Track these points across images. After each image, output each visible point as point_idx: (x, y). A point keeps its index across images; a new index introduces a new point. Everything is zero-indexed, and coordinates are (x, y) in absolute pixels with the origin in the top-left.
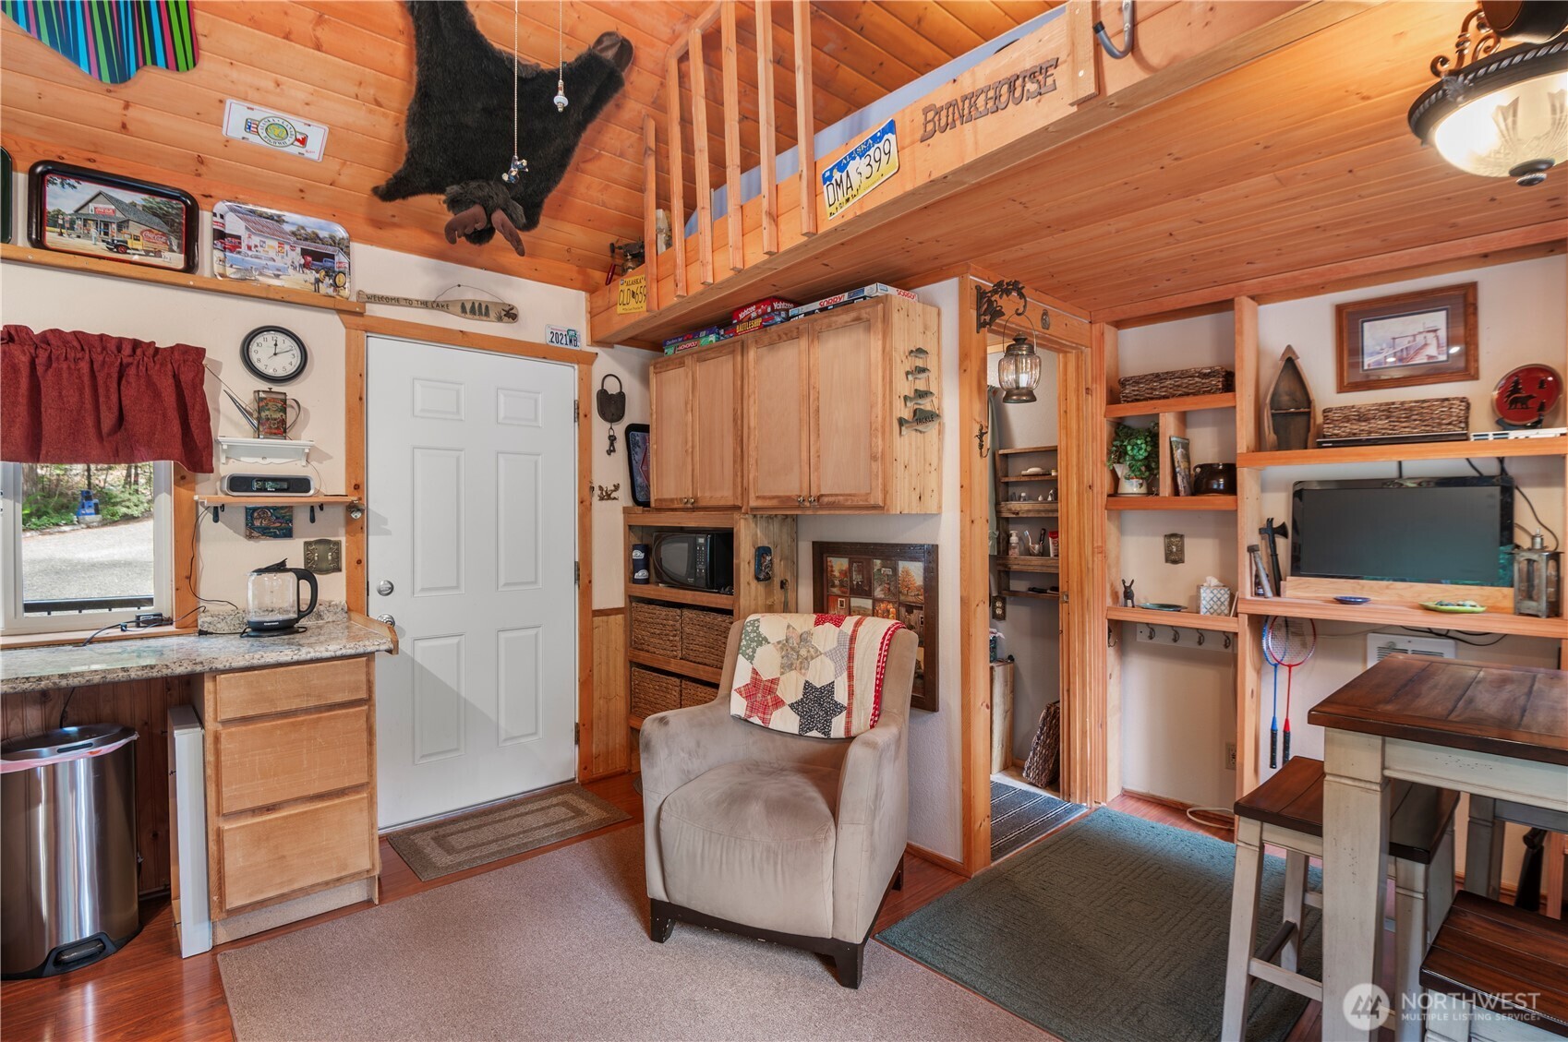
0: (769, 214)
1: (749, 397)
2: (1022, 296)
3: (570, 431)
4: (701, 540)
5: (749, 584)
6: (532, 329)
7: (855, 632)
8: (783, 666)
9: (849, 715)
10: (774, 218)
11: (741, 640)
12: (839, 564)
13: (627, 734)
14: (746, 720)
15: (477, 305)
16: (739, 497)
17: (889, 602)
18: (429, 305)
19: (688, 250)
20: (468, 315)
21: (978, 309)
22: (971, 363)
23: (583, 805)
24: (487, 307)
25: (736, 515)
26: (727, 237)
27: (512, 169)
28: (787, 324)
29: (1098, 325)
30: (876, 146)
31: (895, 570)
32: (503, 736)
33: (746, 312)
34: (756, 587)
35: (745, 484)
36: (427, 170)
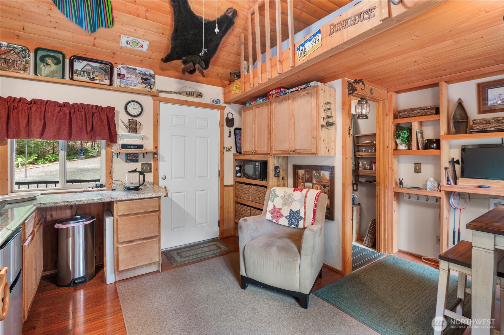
0: (280, 61)
1: (273, 119)
2: (363, 84)
3: (217, 130)
4: (257, 164)
5: (272, 178)
6: (206, 99)
7: (306, 194)
8: (283, 204)
9: (305, 220)
10: (281, 62)
11: (270, 196)
12: (301, 172)
13: (234, 224)
14: (271, 221)
15: (190, 93)
16: (269, 151)
17: (318, 184)
18: (177, 93)
19: (254, 73)
20: (188, 96)
21: (348, 88)
22: (347, 107)
23: (221, 246)
24: (193, 93)
25: (268, 156)
26: (266, 69)
27: (202, 52)
28: (285, 96)
29: (390, 93)
30: (314, 38)
31: (320, 174)
32: (197, 223)
33: (272, 92)
34: (275, 179)
35: (271, 146)
36: (177, 53)
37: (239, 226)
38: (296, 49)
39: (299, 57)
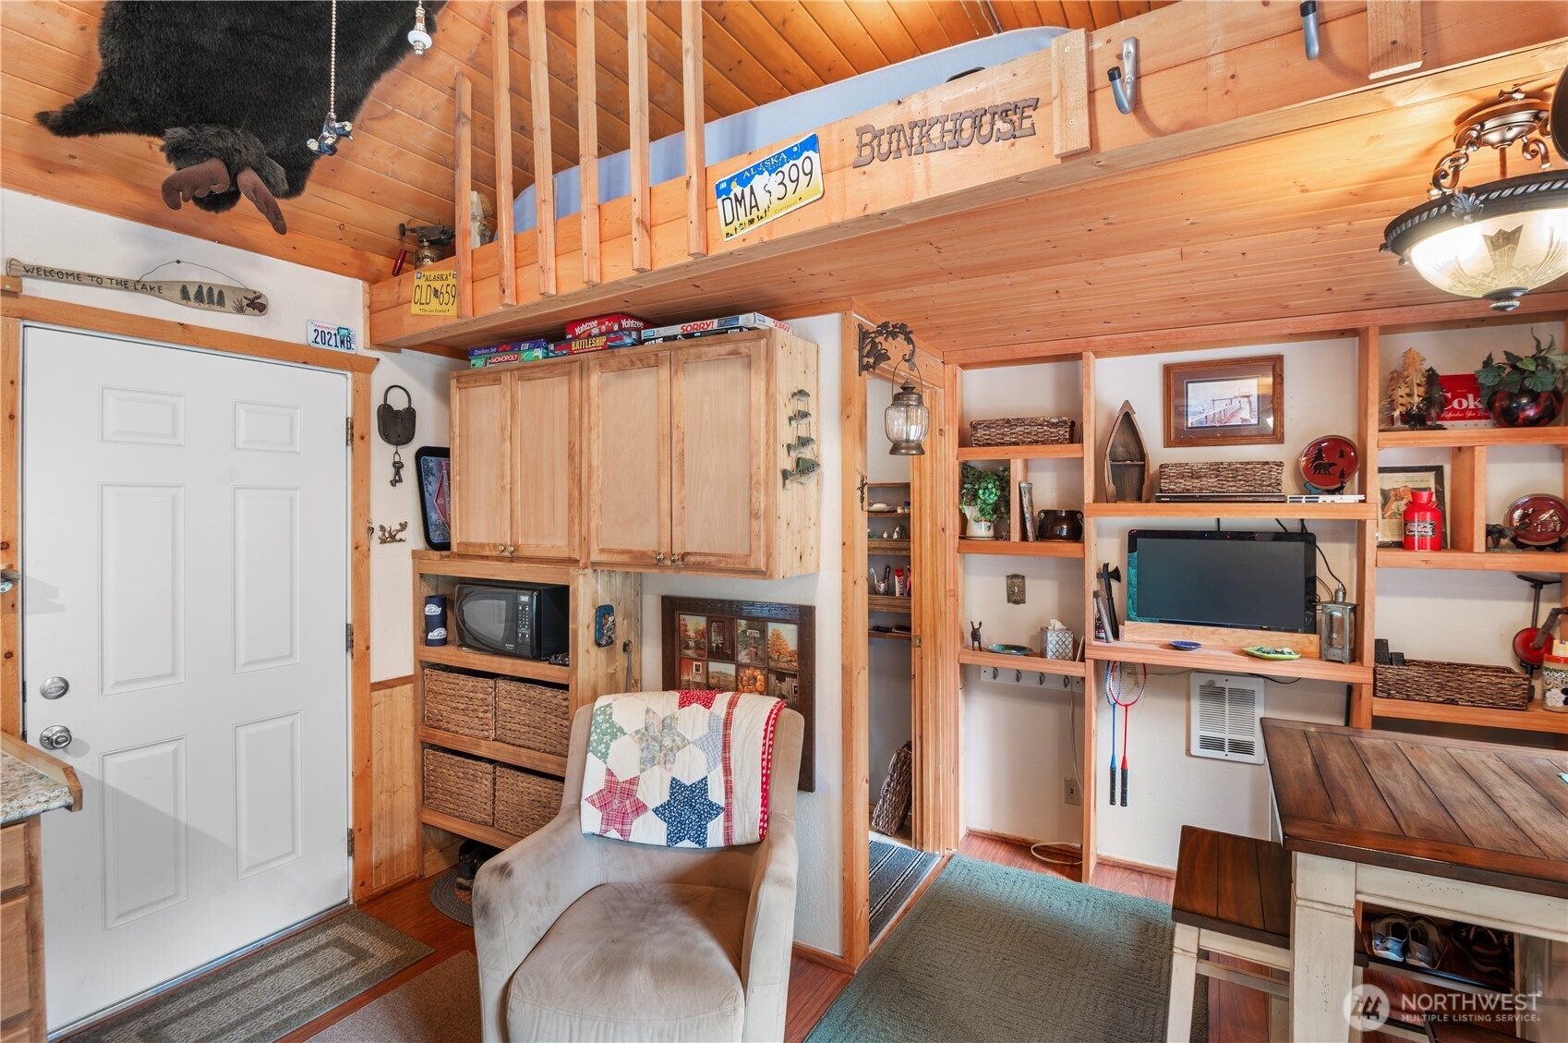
0: (641, 222)
1: (590, 429)
2: (909, 341)
3: (340, 456)
4: (524, 599)
5: (588, 651)
6: (285, 325)
7: (729, 715)
8: (643, 762)
9: (728, 818)
10: (648, 227)
11: (589, 734)
12: (693, 624)
13: (417, 832)
14: (601, 836)
15: (205, 290)
16: (577, 549)
17: (756, 668)
18: (130, 285)
19: (519, 249)
20: (192, 302)
21: (861, 349)
22: (851, 408)
23: (364, 940)
24: (221, 293)
25: (572, 570)
26: (580, 240)
27: (326, 134)
28: (639, 349)
29: (950, 366)
30: (792, 162)
31: (763, 632)
32: (244, 864)
33: (584, 327)
34: (597, 656)
35: (584, 532)
36: (134, 101)
37: (476, 904)
38: (712, 190)
39: (727, 225)
